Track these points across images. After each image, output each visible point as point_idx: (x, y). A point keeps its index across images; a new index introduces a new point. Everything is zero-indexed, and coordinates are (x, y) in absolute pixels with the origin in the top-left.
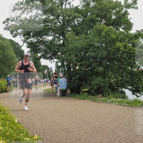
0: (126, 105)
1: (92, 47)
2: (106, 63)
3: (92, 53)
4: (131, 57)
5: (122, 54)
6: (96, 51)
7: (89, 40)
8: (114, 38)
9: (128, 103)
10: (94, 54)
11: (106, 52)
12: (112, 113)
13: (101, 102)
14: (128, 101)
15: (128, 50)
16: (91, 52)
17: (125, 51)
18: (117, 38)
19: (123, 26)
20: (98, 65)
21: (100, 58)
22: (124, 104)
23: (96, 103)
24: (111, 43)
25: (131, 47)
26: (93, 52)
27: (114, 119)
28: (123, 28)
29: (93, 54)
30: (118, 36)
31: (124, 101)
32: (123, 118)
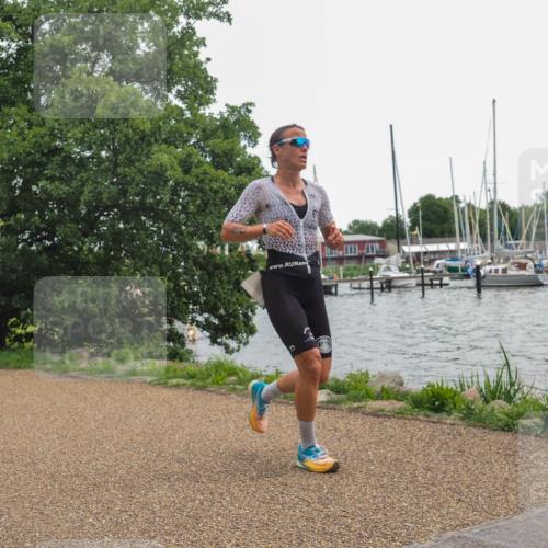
0: (184, 385)
1: (57, 159)
2: (112, 226)
3: (57, 183)
4: (206, 204)
5: (175, 192)
6: (72, 177)
7: (43, 131)
8: (143, 131)
9: (192, 376)
10: (65, 188)
11: (112, 183)
12: (128, 417)
13: (89, 377)
14: (191, 368)
15: (197, 176)
16: (52, 182)
17: (184, 182)
18: (157, 130)
19: (179, 87)
20: (79, 229)
21: (88, 204)
22: (175, 381)
23: (68, 380)
24: (131, 147)
25: (206, 167)
26: (61, 179)
27: (135, 438)
28: (179, 91)
29: (62, 187)
30: (161, 124)
31: (175, 371)
32: (171, 432)
